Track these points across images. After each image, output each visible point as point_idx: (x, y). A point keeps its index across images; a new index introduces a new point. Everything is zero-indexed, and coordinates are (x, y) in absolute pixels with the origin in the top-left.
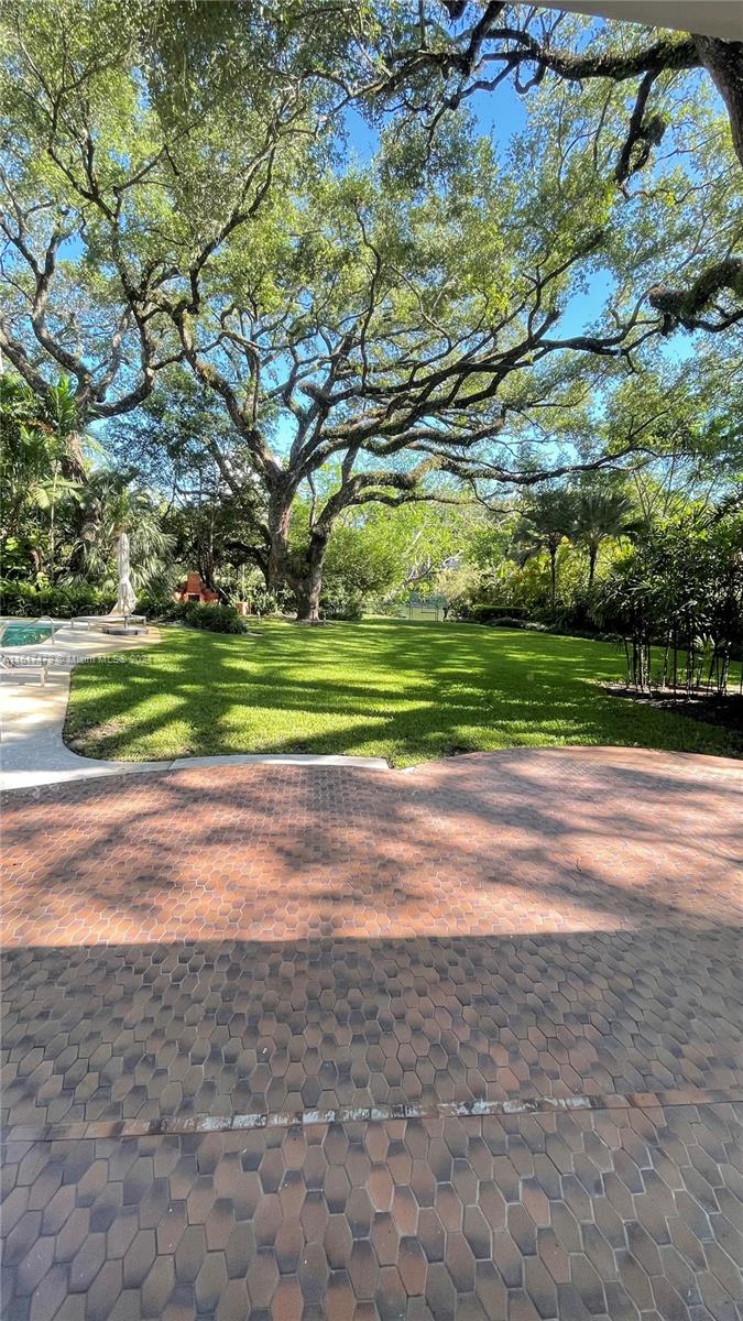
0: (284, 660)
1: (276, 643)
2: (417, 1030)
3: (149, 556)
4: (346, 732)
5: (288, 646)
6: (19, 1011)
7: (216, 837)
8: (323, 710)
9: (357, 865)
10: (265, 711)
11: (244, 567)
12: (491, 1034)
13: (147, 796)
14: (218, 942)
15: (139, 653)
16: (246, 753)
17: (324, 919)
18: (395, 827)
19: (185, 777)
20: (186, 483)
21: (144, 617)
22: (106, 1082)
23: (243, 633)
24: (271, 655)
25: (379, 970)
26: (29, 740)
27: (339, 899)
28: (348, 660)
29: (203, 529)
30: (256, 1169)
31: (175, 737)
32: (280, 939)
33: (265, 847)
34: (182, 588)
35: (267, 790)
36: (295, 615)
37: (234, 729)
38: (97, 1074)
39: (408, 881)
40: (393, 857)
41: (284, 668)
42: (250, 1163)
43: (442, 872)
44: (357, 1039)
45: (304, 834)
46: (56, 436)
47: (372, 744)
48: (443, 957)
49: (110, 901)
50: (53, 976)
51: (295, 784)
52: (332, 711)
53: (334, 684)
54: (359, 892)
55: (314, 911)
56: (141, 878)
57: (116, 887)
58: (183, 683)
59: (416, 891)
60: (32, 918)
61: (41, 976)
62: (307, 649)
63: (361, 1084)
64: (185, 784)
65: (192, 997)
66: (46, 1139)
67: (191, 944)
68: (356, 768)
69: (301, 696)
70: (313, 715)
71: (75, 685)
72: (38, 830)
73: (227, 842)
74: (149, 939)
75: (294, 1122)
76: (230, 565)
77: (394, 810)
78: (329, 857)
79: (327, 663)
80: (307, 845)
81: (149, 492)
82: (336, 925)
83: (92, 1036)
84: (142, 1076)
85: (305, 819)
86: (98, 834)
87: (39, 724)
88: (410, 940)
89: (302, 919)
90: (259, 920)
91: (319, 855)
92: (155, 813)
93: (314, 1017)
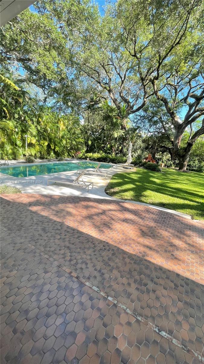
0: (169, 181)
1: (168, 176)
2: (157, 298)
3: (138, 149)
4: (180, 204)
5: (172, 177)
6: (70, 241)
7: (126, 220)
8: (175, 197)
9: (163, 242)
10: (156, 193)
11: (165, 153)
12: (186, 316)
13: (114, 206)
14: (114, 245)
15: (129, 174)
16: (146, 203)
17: (144, 252)
18: (182, 236)
19: (125, 204)
20: (152, 130)
21: (133, 165)
22: (77, 263)
23: (159, 172)
24: (165, 178)
25: (154, 274)
26: (98, 189)
27: (151, 249)
28: (192, 183)
29: (155, 142)
30: (92, 301)
31: (129, 195)
32: (130, 252)
33: (137, 228)
34: (146, 158)
35: (145, 213)
36: (178, 169)
37: (145, 196)
38: (76, 261)
39: (177, 253)
40: (176, 245)
41: (168, 183)
42: (91, 299)
43: (193, 256)
44: (137, 289)
45: (150, 228)
46: (121, 120)
47: (188, 210)
48: (179, 282)
49: (96, 226)
50: (79, 237)
51: (154, 214)
52: (178, 197)
53: (183, 190)
54: (159, 250)
55: (142, 249)
56: (104, 224)
57: (98, 224)
58: (136, 182)
59: (180, 258)
60: (80, 224)
61: (76, 236)
62: (178, 178)
63: (132, 301)
64: (124, 206)
65: (102, 255)
66: (59, 266)
67: (107, 243)
68: (176, 215)
69: (169, 191)
70: (171, 197)
71: (112, 179)
72: (90, 207)
73: (128, 223)
74: (99, 238)
75: (106, 297)
76: (161, 153)
77: (184, 231)
78: (154, 237)
79: (183, 183)
80: (149, 231)
81: (141, 132)
82: (147, 256)
83: (79, 253)
84: (84, 266)
85: (152, 224)
86: (100, 211)
87: (101, 186)
88: (169, 271)
89: (138, 249)
90: (126, 245)
91: (152, 235)
92: (115, 210)
93: (128, 276)
